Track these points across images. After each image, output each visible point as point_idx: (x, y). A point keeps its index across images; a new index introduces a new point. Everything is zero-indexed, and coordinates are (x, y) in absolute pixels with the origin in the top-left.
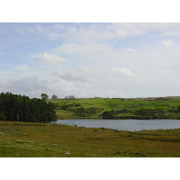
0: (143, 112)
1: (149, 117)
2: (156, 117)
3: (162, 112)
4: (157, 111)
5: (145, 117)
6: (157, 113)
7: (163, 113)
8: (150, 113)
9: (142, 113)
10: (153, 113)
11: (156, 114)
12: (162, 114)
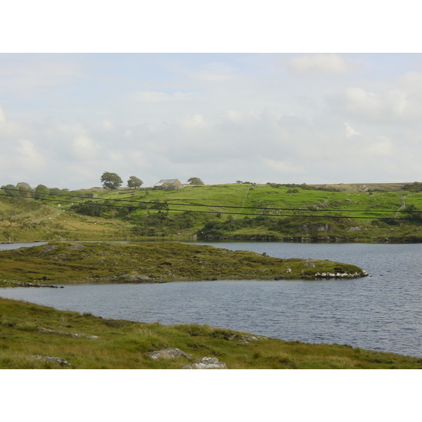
0: (292, 223)
1: (300, 238)
2: (320, 237)
3: (342, 222)
4: (324, 222)
5: (289, 236)
6: (324, 225)
7: (343, 227)
8: (308, 226)
9: (289, 227)
10: (314, 225)
11: (322, 229)
12: (338, 230)
